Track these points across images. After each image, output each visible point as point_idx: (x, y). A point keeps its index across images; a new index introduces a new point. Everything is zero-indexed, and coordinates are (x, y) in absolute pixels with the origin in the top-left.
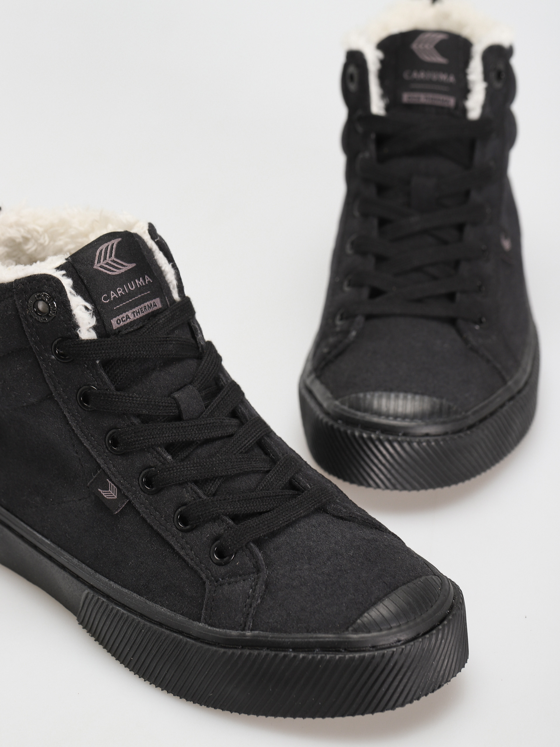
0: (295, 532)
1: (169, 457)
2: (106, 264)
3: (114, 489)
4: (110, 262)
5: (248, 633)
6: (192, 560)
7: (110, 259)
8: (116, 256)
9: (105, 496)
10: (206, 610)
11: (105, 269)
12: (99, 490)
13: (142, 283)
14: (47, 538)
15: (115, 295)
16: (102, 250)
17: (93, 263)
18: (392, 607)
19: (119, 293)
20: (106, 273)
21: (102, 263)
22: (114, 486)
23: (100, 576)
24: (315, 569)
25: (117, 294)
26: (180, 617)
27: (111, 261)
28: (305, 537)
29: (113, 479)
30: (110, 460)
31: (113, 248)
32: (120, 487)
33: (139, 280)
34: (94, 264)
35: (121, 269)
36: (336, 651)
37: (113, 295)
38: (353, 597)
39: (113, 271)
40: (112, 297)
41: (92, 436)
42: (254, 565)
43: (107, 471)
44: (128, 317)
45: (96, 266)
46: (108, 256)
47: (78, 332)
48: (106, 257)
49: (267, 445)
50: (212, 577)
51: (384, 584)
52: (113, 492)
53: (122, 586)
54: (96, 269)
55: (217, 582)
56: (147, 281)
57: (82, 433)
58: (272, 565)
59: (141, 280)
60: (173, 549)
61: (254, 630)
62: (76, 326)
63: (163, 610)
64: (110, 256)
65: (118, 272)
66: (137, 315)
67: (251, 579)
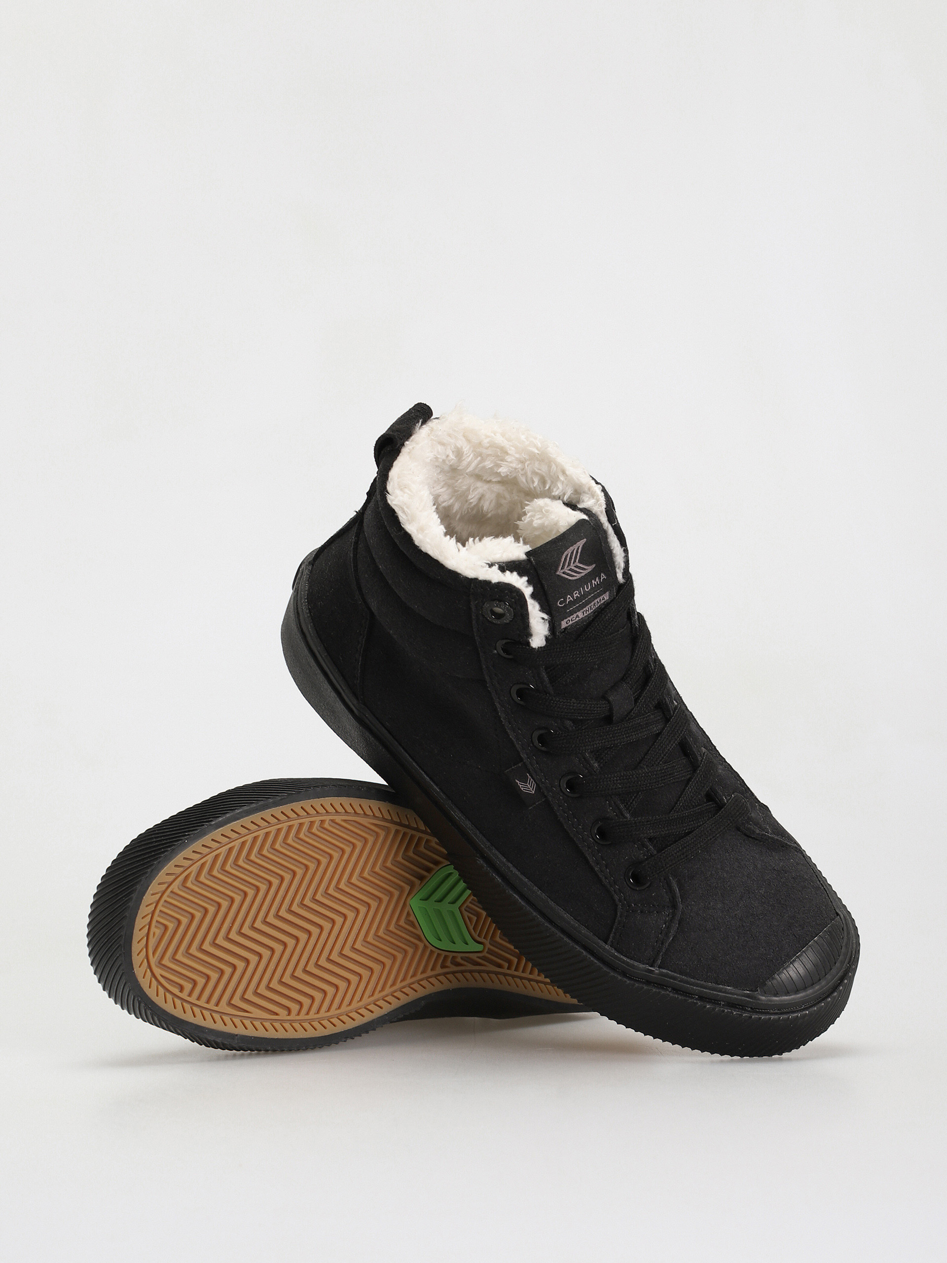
0: (709, 858)
1: (596, 765)
2: (569, 570)
3: (531, 782)
4: (573, 568)
5: (656, 970)
6: (606, 878)
7: (574, 565)
8: (579, 562)
9: (522, 789)
10: (615, 933)
11: (567, 575)
12: (517, 781)
13: (597, 583)
14: (437, 785)
15: (571, 599)
16: (568, 554)
17: (556, 570)
18: (801, 970)
19: (575, 596)
20: (567, 579)
21: (566, 570)
22: (533, 782)
23: (497, 852)
24: (728, 910)
25: (573, 598)
26: (584, 931)
27: (575, 567)
28: (719, 866)
29: (534, 776)
30: (534, 755)
31: (578, 552)
32: (541, 786)
33: (595, 581)
34: (558, 570)
35: (581, 573)
36: (743, 1009)
37: (569, 598)
38: (765, 952)
39: (574, 576)
40: (568, 600)
41: (519, 729)
42: (669, 899)
43: (530, 767)
44: (578, 616)
45: (560, 572)
46: (572, 562)
47: (530, 640)
48: (571, 563)
49: (687, 746)
50: (625, 900)
51: (794, 936)
52: (531, 787)
53: (521, 873)
54: (558, 575)
55: (628, 906)
56: (602, 578)
57: (510, 724)
58: (686, 899)
59: (597, 580)
60: (587, 862)
61: (662, 968)
62: (530, 635)
63: (567, 916)
64: (575, 561)
65: (578, 576)
66: (586, 613)
67: (665, 913)
